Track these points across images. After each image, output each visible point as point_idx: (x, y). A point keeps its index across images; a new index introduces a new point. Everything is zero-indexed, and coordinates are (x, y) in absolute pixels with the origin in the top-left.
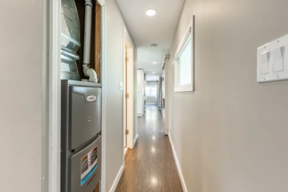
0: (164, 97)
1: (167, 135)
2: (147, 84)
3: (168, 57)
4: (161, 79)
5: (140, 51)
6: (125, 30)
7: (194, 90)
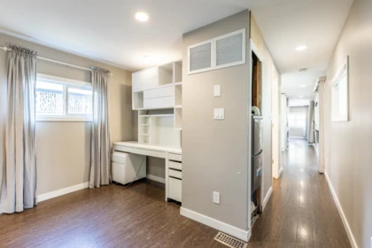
0: (317, 128)
1: (322, 174)
2: (291, 112)
3: (323, 80)
4: (313, 104)
5: (284, 77)
6: (273, 67)
7: (349, 120)
